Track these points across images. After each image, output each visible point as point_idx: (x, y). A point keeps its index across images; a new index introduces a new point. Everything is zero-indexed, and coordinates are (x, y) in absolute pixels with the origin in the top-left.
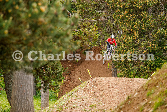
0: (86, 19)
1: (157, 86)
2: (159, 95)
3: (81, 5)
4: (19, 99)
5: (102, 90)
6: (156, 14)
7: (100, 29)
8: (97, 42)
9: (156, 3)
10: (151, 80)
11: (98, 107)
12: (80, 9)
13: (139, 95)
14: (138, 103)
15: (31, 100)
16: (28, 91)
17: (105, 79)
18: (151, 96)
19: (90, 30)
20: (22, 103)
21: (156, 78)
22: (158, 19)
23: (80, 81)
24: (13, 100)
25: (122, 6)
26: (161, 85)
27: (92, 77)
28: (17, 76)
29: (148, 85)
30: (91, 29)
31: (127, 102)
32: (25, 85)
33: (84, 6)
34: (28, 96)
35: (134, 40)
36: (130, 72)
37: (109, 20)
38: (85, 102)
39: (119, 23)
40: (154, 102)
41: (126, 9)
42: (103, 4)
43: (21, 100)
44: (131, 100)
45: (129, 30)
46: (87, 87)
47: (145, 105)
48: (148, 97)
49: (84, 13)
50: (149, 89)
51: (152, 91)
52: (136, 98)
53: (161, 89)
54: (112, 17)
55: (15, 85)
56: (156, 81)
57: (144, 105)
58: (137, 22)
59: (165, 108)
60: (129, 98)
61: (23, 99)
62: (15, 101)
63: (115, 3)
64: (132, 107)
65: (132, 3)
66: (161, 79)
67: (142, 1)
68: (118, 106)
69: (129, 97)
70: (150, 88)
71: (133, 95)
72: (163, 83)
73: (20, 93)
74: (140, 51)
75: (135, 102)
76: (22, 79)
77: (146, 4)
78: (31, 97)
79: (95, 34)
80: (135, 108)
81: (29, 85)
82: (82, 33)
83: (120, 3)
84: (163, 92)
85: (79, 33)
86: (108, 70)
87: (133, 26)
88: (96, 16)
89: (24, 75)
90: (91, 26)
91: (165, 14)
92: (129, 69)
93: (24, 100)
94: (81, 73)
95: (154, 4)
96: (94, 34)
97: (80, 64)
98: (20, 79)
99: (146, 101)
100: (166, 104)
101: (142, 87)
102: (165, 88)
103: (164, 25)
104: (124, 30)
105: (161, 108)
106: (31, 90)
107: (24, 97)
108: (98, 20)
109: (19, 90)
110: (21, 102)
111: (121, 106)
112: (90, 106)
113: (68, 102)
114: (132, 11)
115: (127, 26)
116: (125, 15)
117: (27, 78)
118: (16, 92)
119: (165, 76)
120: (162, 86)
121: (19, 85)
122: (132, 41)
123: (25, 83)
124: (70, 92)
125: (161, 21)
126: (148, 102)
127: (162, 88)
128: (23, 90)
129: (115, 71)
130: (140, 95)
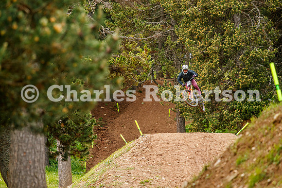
0: (130, 37)
1: (253, 148)
2: (257, 163)
3: (121, 14)
4: (22, 176)
5: (161, 155)
6: (247, 24)
7: (153, 52)
8: (149, 74)
9: (246, 6)
10: (243, 138)
11: (155, 183)
12: (119, 19)
13: (223, 163)
14: (222, 177)
15: (42, 176)
16: (36, 162)
17: (165, 136)
18: (243, 165)
19: (137, 55)
20: (26, 183)
21: (250, 135)
22: (251, 33)
23: (122, 139)
24: (12, 178)
25: (190, 13)
26: (260, 145)
27: (143, 133)
28: (17, 137)
29: (238, 147)
30: (139, 52)
31: (204, 176)
32: (32, 152)
33: (125, 15)
34: (36, 170)
35: (212, 68)
36: (207, 122)
37: (169, 36)
38: (132, 175)
39: (185, 41)
40: (249, 175)
41: (196, 18)
42: (158, 9)
43: (24, 177)
44: (211, 172)
45: (203, 53)
46: (136, 150)
47: (234, 180)
48: (238, 167)
49: (126, 26)
50: (239, 153)
51: (245, 156)
52: (219, 168)
53: (259, 152)
54: (174, 32)
55: (13, 153)
56: (251, 139)
57: (232, 180)
58: (216, 39)
59: (267, 184)
60: (206, 169)
61: (28, 175)
62: (15, 179)
63: (178, 8)
64: (212, 184)
65: (206, 8)
66: (260, 136)
67: (223, 3)
68: (188, 183)
69: (206, 167)
70: (241, 152)
71: (214, 163)
72: (263, 143)
73: (22, 165)
74: (222, 86)
75: (217, 175)
76: (26, 142)
77: (230, 9)
78: (42, 172)
79: (146, 62)
80: (217, 185)
81: (38, 152)
82: (124, 59)
83: (187, 7)
84: (264, 157)
85: (118, 59)
86: (169, 120)
87: (210, 45)
88: (147, 30)
89: (28, 136)
90: (139, 48)
91: (262, 24)
92: (205, 118)
93: (31, 178)
94: (125, 127)
95: (243, 7)
96: (143, 61)
97: (122, 111)
98: (22, 143)
99: (234, 173)
100: (268, 178)
101: (228, 149)
102: (267, 151)
103: (261, 42)
104: (194, 53)
105: (261, 185)
106: (41, 160)
107: (30, 172)
108: (150, 37)
109: (21, 160)
110: (25, 181)
111: (194, 182)
112: (142, 183)
113: (103, 176)
114: (207, 21)
115: (199, 46)
116: (195, 27)
117: (34, 140)
118: (16, 164)
119: (266, 131)
120: (261, 147)
121: (20, 152)
122: (209, 71)
123: (32, 149)
124: (107, 160)
125: (256, 35)
126: (238, 175)
127: (262, 151)
128: (28, 161)
129: (181, 122)
130: (225, 163)
